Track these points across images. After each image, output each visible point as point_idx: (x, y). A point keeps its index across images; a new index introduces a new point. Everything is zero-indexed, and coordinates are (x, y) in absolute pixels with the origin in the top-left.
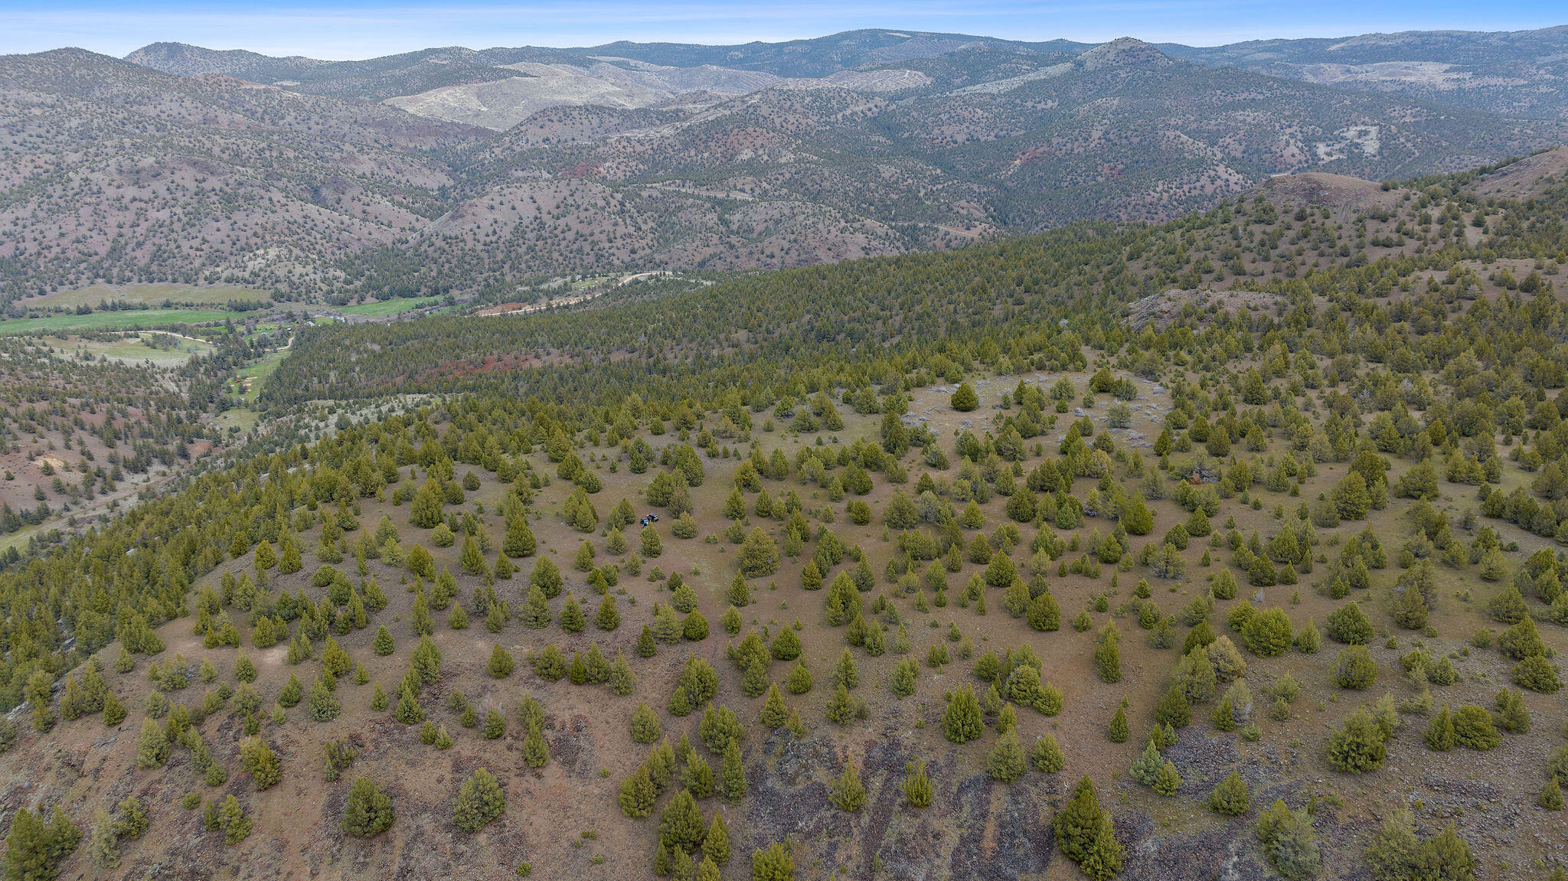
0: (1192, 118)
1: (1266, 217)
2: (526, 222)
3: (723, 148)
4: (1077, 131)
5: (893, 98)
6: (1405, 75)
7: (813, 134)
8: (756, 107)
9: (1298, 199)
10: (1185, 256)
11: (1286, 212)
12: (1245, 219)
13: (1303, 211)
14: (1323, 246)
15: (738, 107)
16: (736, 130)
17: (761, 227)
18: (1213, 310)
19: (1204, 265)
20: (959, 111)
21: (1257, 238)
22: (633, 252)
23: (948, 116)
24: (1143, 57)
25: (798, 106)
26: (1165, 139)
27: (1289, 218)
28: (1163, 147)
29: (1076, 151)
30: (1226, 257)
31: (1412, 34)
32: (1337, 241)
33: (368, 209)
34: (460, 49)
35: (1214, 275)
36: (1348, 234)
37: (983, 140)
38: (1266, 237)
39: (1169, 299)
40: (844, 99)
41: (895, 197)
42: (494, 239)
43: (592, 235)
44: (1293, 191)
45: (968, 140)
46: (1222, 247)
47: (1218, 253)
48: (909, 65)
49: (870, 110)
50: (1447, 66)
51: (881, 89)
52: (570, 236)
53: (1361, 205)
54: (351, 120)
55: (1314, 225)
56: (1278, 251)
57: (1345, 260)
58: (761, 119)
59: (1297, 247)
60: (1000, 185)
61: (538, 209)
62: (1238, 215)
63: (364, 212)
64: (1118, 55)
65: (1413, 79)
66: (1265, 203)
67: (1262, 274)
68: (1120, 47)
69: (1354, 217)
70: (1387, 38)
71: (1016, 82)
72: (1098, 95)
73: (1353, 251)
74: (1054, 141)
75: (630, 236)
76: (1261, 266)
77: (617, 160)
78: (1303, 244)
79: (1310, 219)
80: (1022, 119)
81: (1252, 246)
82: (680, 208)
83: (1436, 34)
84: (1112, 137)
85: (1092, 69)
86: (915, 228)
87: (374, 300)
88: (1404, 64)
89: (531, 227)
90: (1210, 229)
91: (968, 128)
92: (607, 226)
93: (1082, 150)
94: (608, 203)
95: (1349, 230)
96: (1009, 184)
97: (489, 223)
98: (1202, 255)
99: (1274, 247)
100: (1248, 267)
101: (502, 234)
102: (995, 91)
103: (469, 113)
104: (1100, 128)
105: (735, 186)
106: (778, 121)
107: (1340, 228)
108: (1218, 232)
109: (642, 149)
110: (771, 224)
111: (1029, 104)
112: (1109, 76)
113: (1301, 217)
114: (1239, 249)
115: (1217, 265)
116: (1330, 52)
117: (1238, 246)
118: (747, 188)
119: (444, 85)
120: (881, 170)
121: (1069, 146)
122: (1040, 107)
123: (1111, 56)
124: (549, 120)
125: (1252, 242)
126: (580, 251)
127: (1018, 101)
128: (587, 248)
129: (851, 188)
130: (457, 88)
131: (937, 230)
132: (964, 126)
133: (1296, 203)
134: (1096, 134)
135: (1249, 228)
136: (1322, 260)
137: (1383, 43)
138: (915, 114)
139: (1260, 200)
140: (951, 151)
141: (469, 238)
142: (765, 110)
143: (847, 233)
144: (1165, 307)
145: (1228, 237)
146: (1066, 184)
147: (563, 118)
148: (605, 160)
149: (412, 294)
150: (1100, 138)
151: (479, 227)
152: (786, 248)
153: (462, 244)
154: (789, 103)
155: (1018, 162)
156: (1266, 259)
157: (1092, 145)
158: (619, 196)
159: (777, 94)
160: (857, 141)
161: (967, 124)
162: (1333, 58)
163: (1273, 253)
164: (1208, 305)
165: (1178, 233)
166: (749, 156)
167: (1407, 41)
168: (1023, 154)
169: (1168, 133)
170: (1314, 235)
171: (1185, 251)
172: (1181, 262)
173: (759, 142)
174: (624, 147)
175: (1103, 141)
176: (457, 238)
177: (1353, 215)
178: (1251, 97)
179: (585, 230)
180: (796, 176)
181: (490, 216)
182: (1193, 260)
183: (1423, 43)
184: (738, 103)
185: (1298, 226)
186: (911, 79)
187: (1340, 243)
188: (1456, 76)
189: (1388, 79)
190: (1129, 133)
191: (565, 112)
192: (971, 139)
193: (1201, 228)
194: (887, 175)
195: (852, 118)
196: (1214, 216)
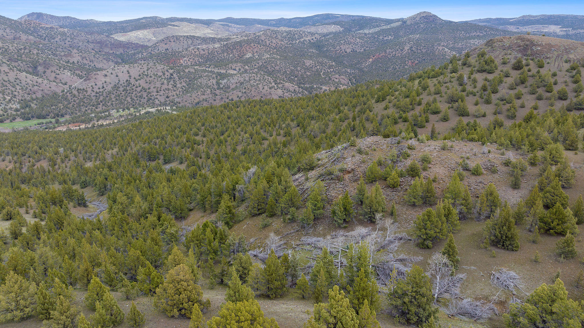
0: (451, 43)
1: (487, 67)
2: (121, 83)
3: (239, 53)
4: (398, 47)
5: (325, 35)
6: (543, 29)
7: (283, 48)
8: (259, 36)
9: (515, 54)
10: (418, 99)
11: (504, 63)
12: (470, 69)
13: (519, 62)
14: (540, 91)
15: (252, 36)
16: (246, 45)
17: (234, 86)
18: (413, 172)
19: (433, 106)
20: (349, 39)
21: (480, 84)
22: (168, 97)
23: (344, 41)
24: (431, 19)
25: (279, 37)
26: (438, 50)
27: (507, 68)
28: (437, 54)
29: (397, 55)
30: (452, 100)
31: (543, 15)
32: (554, 86)
33: (58, 76)
34: (156, 17)
35: (440, 116)
36: (562, 80)
37: (358, 51)
38: (487, 83)
39: (360, 152)
40: (301, 35)
41: (309, 74)
42: (101, 90)
43: (149, 89)
44: (509, 47)
45: (352, 51)
46: (449, 92)
47: (446, 97)
48: (334, 23)
49: (313, 39)
50: (561, 26)
51: (321, 32)
52: (139, 89)
53: (572, 56)
54: (86, 41)
55: (530, 74)
56: (498, 95)
57: (565, 103)
58: (261, 41)
59: (516, 91)
60: (361, 70)
61: (130, 77)
62: (464, 67)
63: (55, 78)
64: (420, 18)
65: (546, 31)
66: (487, 57)
67: (484, 116)
68: (422, 15)
69: (567, 66)
70: (534, 17)
71: (377, 29)
72: (411, 34)
73: (571, 95)
74: (388, 51)
75: (169, 89)
76: (483, 108)
77: (190, 57)
78: (521, 89)
79: (526, 69)
80: (377, 43)
81: (475, 90)
82: (201, 77)
83: (554, 16)
84: (414, 49)
85: (410, 24)
86: (312, 88)
87: (21, 120)
88: (541, 26)
89: (123, 85)
90: (441, 78)
91: (352, 46)
92: (158, 85)
93: (399, 55)
94: (164, 74)
95: (563, 77)
96: (365, 69)
97: (101, 83)
98: (431, 98)
99: (495, 92)
100: (471, 108)
101: (107, 88)
102: (367, 32)
103: (146, 40)
104: (408, 45)
105: (231, 67)
106: (268, 42)
107: (554, 75)
108: (447, 79)
109: (204, 53)
110: (238, 85)
111: (381, 37)
112: (416, 27)
113: (518, 67)
114: (464, 94)
115: (443, 107)
116: (510, 22)
117: (464, 91)
118: (237, 69)
119: (141, 29)
120: (305, 62)
121: (394, 53)
122: (385, 38)
123: (418, 19)
124: (170, 41)
125: (475, 87)
126: (141, 97)
127: (376, 36)
128: (145, 95)
129: (289, 69)
130: (145, 30)
131: (321, 89)
132: (350, 46)
133: (513, 57)
134: (407, 48)
135: (473, 77)
136: (540, 103)
137: (532, 19)
138: (331, 41)
139: (483, 55)
140: (343, 56)
141: (89, 90)
142: (263, 38)
143: (273, 89)
144: (349, 163)
145: (455, 84)
146: (391, 69)
147: (176, 40)
148: (184, 57)
149: (44, 118)
150: (408, 50)
151: (96, 85)
152: (240, 96)
153: (85, 93)
154: (275, 35)
155: (371, 60)
156: (488, 102)
157: (405, 53)
158: (171, 71)
159: (270, 31)
160: (302, 51)
161: (352, 45)
162: (511, 24)
163: (494, 97)
164: (409, 162)
165: (417, 82)
166: (250, 56)
167: (542, 17)
168: (374, 56)
169: (439, 48)
170: (530, 81)
171: (418, 95)
172: (415, 104)
173: (255, 50)
174: (195, 52)
175: (409, 51)
176: (84, 90)
177: (564, 64)
178: (477, 34)
179: (146, 86)
180: (264, 64)
181: (104, 79)
182: (424, 102)
183: (549, 19)
184: (252, 35)
185: (515, 75)
186: (334, 28)
187: (556, 89)
188: (565, 29)
189: (536, 30)
190: (422, 47)
191: (177, 38)
192: (353, 51)
193: (434, 77)
194: (308, 64)
195: (303, 43)
196: (445, 68)
